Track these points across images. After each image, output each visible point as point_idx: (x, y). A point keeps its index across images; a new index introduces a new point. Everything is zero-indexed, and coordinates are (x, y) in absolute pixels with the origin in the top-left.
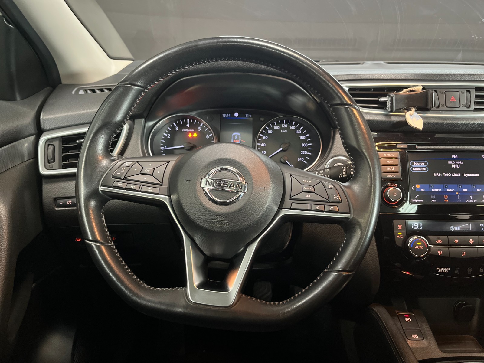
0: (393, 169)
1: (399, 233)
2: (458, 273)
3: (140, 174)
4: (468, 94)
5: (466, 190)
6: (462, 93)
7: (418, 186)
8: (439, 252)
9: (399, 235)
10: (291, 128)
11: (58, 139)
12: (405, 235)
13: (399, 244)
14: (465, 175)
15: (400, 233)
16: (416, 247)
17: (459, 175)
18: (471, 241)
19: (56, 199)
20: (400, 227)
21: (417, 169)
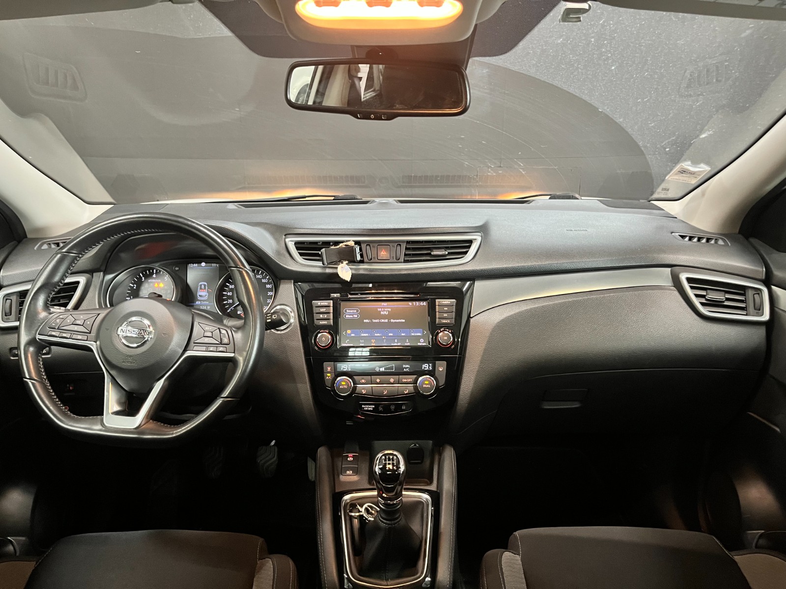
0: (326, 316)
2: (382, 410)
3: (72, 324)
4: (399, 247)
5: (392, 335)
6: (393, 246)
7: (349, 332)
8: (363, 391)
9: (328, 377)
10: (259, 277)
11: (15, 294)
12: (334, 376)
13: (328, 384)
14: (392, 321)
15: (329, 375)
16: (341, 387)
17: (386, 321)
18: (392, 380)
19: (11, 349)
20: (329, 369)
21: (349, 316)
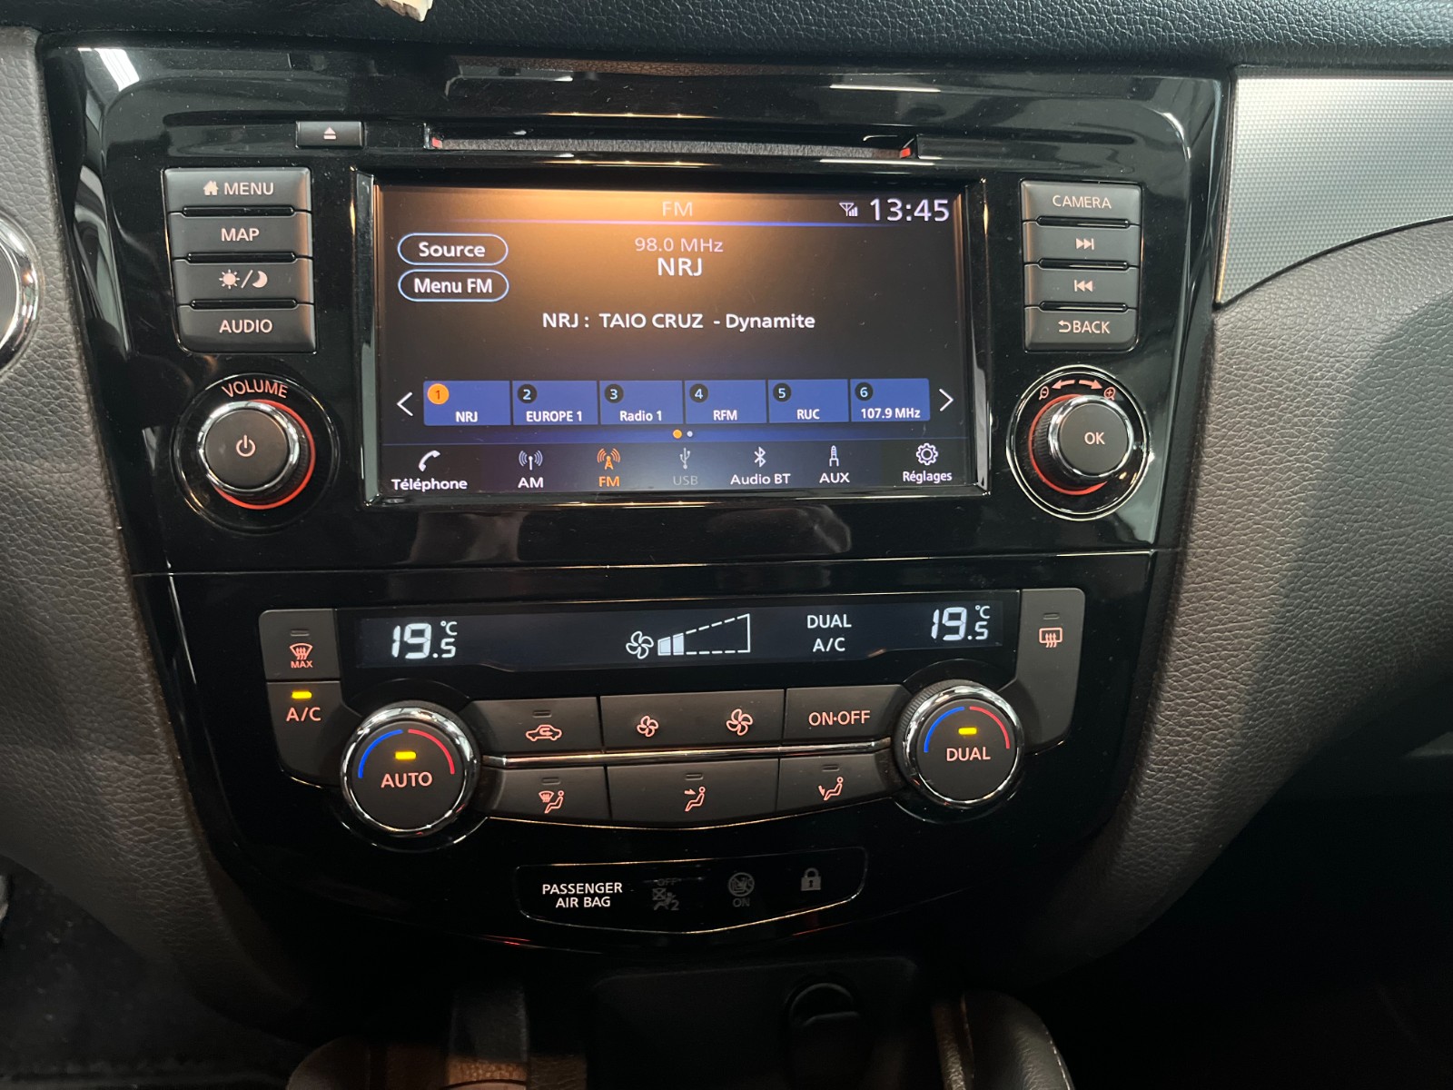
0: (262, 281)
1: (298, 695)
2: (671, 905)
5: (733, 415)
7: (437, 393)
9: (300, 706)
12: (337, 699)
13: (298, 760)
14: (733, 321)
15: (302, 695)
16: (387, 781)
17: (696, 321)
21: (435, 287)
